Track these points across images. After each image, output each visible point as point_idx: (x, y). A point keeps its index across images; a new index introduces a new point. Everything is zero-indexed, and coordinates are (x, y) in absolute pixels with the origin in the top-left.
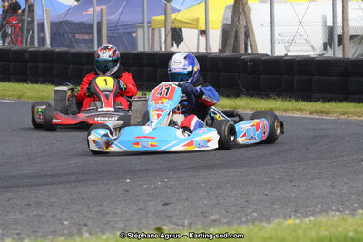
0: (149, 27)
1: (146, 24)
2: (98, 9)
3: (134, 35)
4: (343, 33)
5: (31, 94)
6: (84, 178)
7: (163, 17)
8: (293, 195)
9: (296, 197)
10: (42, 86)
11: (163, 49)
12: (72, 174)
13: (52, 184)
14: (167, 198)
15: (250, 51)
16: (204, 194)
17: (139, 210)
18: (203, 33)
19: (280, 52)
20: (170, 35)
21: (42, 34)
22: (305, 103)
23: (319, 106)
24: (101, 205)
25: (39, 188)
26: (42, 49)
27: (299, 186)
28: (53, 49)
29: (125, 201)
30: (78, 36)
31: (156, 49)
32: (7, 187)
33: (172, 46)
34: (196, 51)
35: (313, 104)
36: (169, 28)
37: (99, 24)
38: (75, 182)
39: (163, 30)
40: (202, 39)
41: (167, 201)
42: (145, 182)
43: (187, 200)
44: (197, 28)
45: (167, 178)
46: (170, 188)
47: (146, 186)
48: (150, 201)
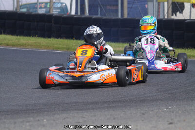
0: (156, 1)
3: (146, 6)
6: (113, 105)
11: (166, 17)
12: (105, 102)
13: (93, 109)
14: (172, 119)
17: (152, 127)
18: (194, 5)
20: (171, 7)
25: (84, 111)
26: (83, 16)
28: (91, 16)
29: (143, 121)
30: (108, 7)
32: (62, 110)
33: (172, 15)
34: (188, 18)
36: (170, 2)
38: (107, 107)
39: (166, 4)
41: (171, 121)
42: (155, 108)
43: (185, 121)
44: (189, 2)
45: (170, 106)
46: (173, 112)
47: (156, 111)
48: (159, 121)
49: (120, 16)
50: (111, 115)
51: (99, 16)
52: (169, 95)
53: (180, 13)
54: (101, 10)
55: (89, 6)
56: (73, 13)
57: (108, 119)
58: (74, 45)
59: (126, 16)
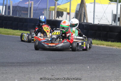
0: (49, 10)
1: (48, 9)
2: (30, 2)
3: (43, 12)
4: (120, 17)
5: (4, 32)
6: (22, 64)
7: (54, 7)
8: (99, 75)
9: (99, 76)
10: (8, 29)
11: (53, 19)
12: (18, 63)
13: (11, 66)
14: (53, 74)
15: (85, 21)
16: (67, 73)
18: (68, 13)
19: (96, 22)
20: (56, 13)
21: (9, 10)
22: (105, 42)
23: (110, 43)
24: (29, 75)
25: (6, 67)
26: (9, 16)
27: (101, 72)
28: (13, 16)
29: (38, 74)
30: (22, 12)
31: (51, 18)
33: (57, 18)
35: (107, 42)
36: (56, 11)
37: (31, 8)
38: (19, 66)
39: (54, 12)
40: (68, 16)
41: (53, 75)
42: (45, 67)
43: (60, 75)
44: (66, 12)
45: (53, 66)
46: (54, 70)
47: (45, 69)
48: (47, 74)
49: (29, 17)
50: (21, 70)
51: (18, 16)
52: (53, 61)
53: (61, 17)
54: (19, 13)
55: (13, 10)
56: (3, 14)
57: (19, 72)
58: (3, 31)
59: (32, 17)
